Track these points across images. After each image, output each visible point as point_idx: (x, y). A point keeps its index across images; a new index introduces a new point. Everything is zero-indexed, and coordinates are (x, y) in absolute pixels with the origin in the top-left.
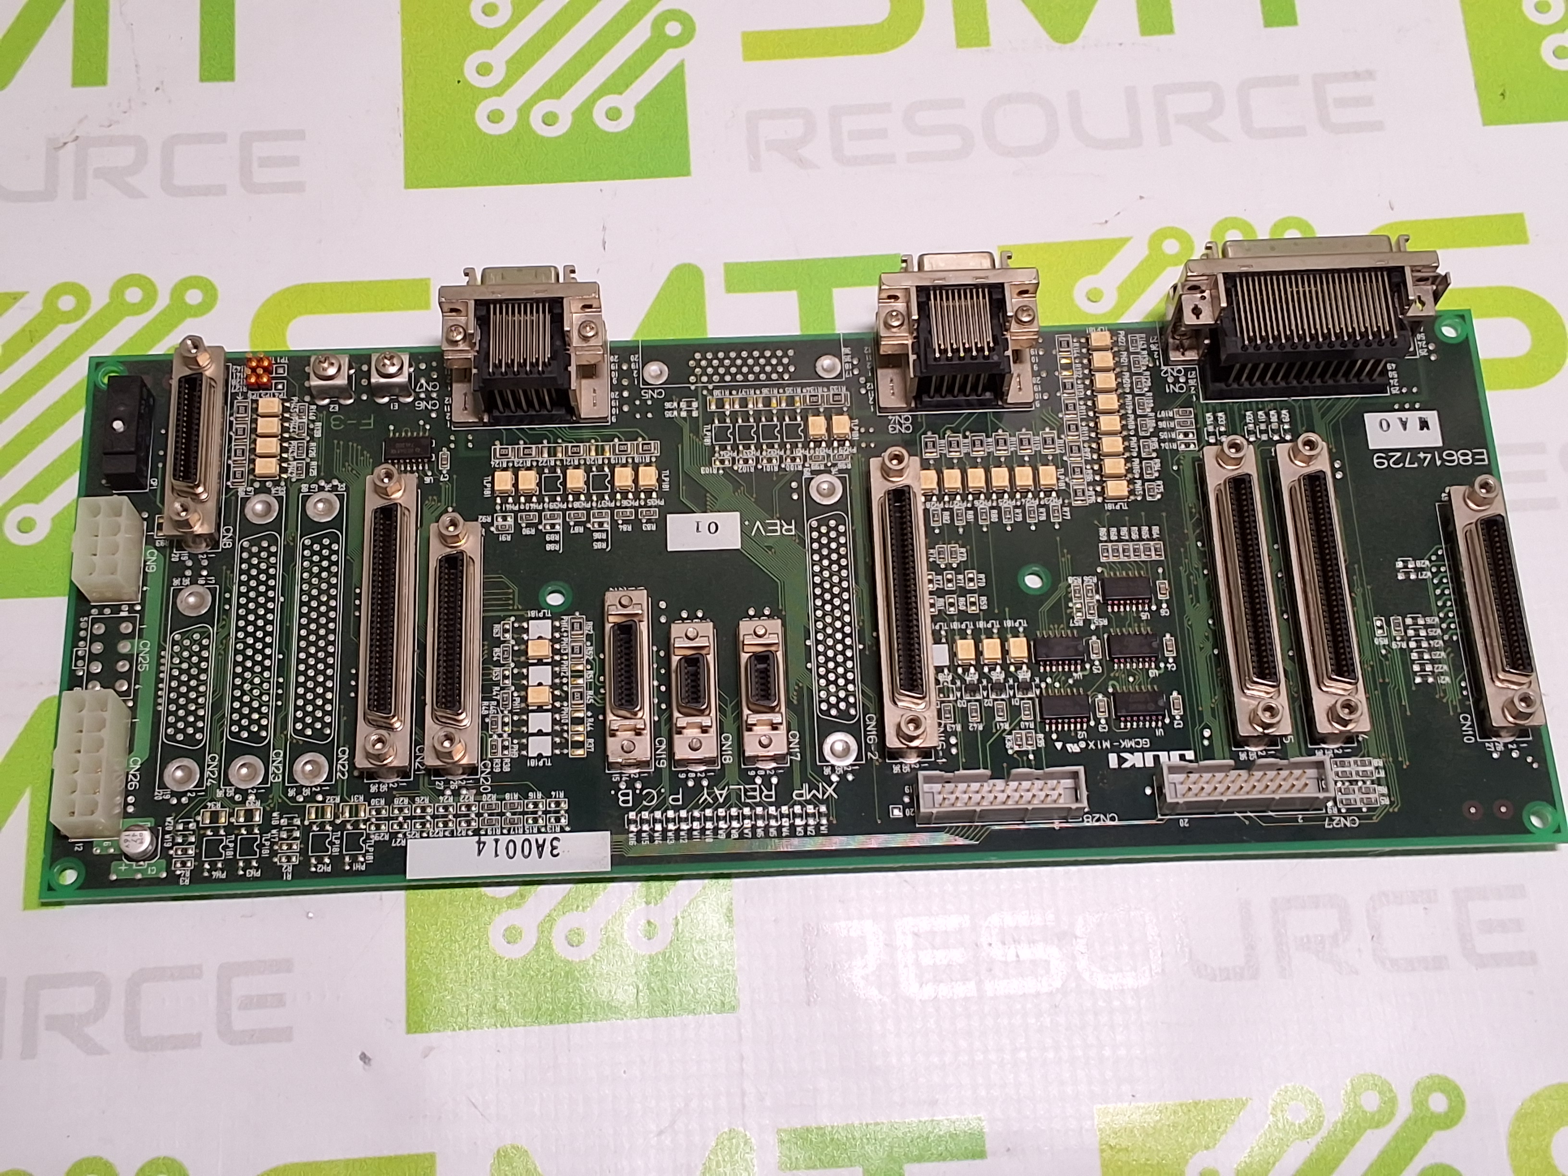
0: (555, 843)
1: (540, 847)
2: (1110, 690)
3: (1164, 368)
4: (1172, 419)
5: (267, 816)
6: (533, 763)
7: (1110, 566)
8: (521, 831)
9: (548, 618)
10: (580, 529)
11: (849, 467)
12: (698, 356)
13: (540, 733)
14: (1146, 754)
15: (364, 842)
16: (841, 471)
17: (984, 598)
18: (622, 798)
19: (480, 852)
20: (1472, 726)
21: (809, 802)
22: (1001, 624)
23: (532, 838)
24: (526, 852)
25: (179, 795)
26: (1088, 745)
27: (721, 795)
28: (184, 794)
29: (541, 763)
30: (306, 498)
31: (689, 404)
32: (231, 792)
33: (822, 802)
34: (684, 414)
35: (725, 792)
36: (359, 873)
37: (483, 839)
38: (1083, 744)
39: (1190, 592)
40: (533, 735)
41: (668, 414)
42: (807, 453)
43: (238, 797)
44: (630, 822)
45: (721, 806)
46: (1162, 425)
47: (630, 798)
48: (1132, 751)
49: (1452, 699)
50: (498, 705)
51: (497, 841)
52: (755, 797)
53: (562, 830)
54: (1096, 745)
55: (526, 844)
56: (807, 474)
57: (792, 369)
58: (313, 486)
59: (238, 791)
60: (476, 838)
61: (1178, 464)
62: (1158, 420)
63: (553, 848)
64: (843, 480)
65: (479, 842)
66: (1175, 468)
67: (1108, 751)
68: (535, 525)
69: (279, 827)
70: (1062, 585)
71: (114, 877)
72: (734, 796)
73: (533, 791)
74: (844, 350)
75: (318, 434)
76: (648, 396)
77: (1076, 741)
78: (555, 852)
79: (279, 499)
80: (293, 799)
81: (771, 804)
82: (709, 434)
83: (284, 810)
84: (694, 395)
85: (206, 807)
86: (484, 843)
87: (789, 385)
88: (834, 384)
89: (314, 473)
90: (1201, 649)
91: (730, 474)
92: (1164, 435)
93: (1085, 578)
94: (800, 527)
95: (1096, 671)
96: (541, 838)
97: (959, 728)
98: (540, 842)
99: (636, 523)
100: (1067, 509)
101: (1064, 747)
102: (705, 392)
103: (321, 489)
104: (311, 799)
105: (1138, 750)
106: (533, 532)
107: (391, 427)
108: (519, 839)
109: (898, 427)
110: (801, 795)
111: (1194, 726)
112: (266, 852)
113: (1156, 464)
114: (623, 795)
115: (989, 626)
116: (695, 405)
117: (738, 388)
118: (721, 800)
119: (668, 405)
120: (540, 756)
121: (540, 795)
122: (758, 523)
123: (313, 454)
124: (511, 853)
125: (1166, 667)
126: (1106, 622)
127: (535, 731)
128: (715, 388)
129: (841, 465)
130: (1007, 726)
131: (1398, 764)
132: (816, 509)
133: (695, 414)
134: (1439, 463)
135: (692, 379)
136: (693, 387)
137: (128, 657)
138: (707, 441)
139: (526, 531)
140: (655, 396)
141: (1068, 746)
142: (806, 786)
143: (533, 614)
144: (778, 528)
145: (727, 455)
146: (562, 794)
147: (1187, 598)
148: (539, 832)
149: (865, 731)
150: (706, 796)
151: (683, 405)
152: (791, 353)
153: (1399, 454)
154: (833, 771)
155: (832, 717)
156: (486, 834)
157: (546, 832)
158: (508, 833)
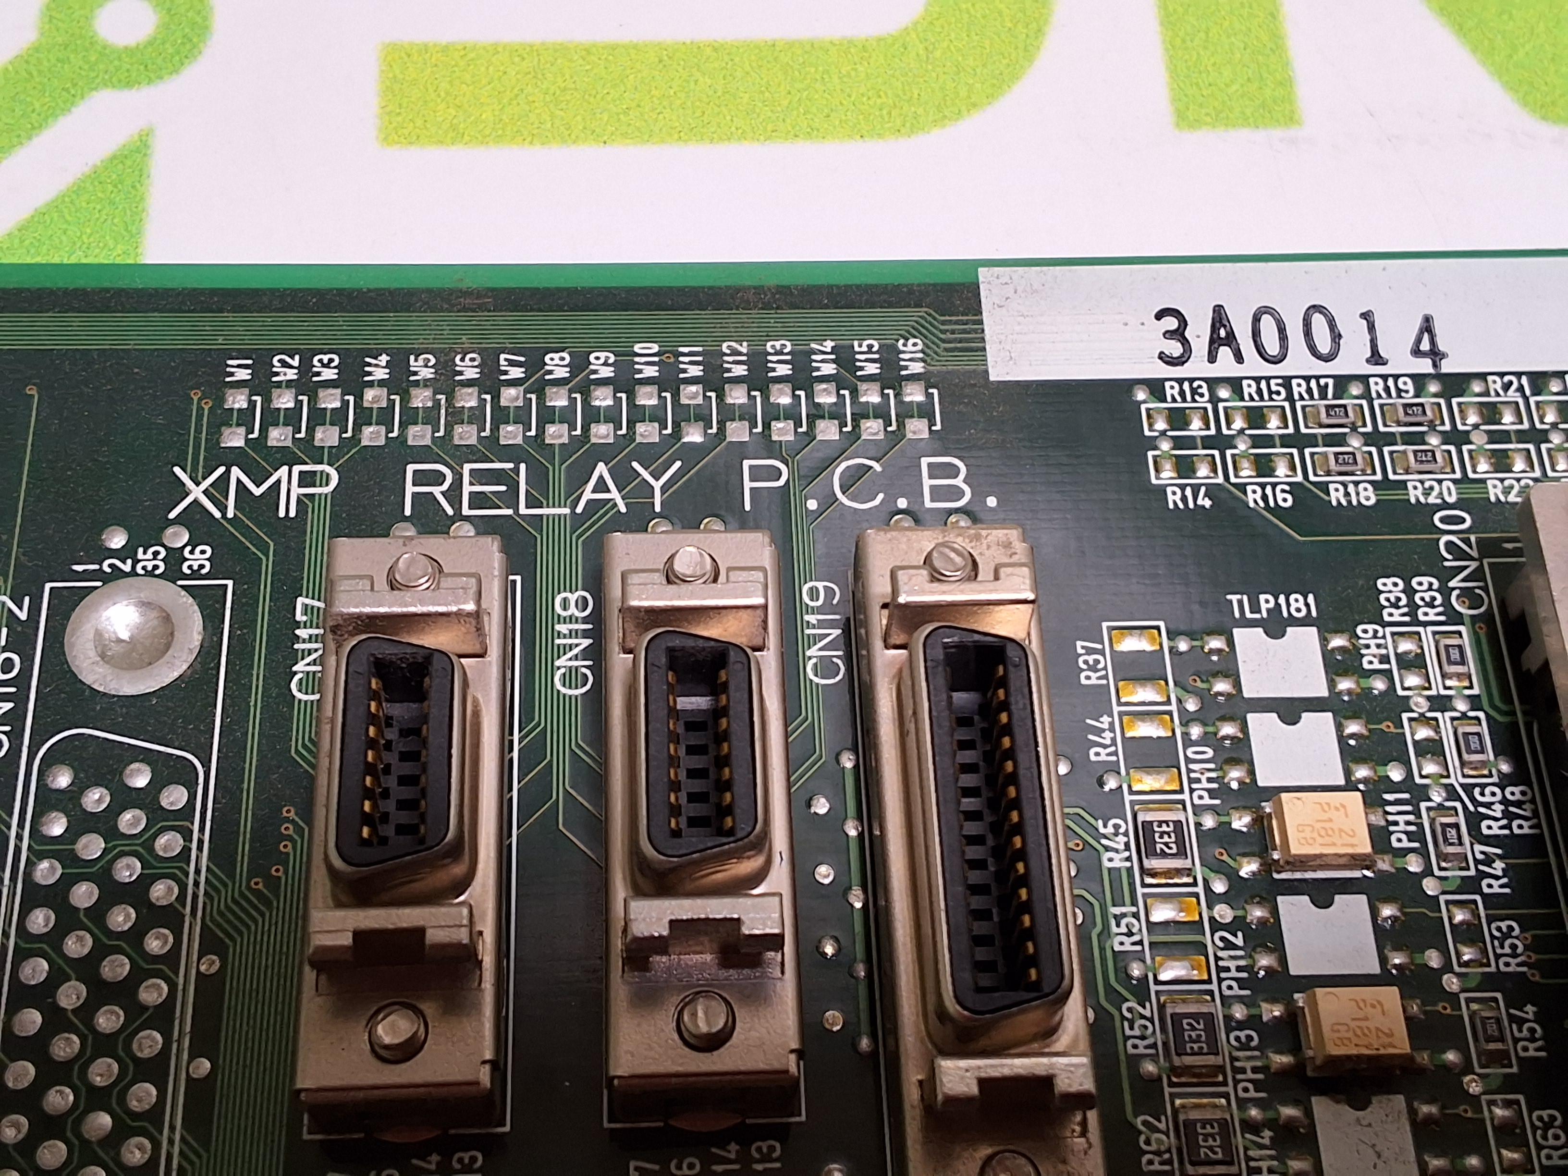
0: (1175, 349)
1: (1222, 337)
6: (1297, 604)
8: (1298, 388)
13: (1288, 710)
18: (960, 482)
19: (1427, 327)
21: (288, 458)
23: (1254, 366)
24: (1268, 324)
27: (601, 486)
29: (1266, 601)
33: (235, 457)
35: (588, 494)
37: (1425, 366)
44: (925, 411)
45: (602, 453)
47: (929, 484)
50: (1474, 820)
51: (1376, 358)
52: (478, 477)
53: (1156, 387)
55: (1272, 347)
60: (1447, 367)
63: (1179, 334)
65: (1436, 355)
72: (559, 474)
73: (1277, 510)
78: (1171, 323)
81: (423, 454)
86: (1417, 352)
96: (1227, 366)
98: (1225, 352)
108: (1300, 362)
110: (306, 479)
114: (955, 493)
118: (601, 469)
120: (1274, 627)
121: (1253, 497)
124: (1319, 322)
127: (1307, 718)
142: (286, 507)
146: (1173, 498)
148: (1235, 384)
149: (20, 699)
150: (657, 485)
154: (175, 557)
155: (146, 756)
156: (1419, 380)
157: (1213, 383)
158: (1342, 382)
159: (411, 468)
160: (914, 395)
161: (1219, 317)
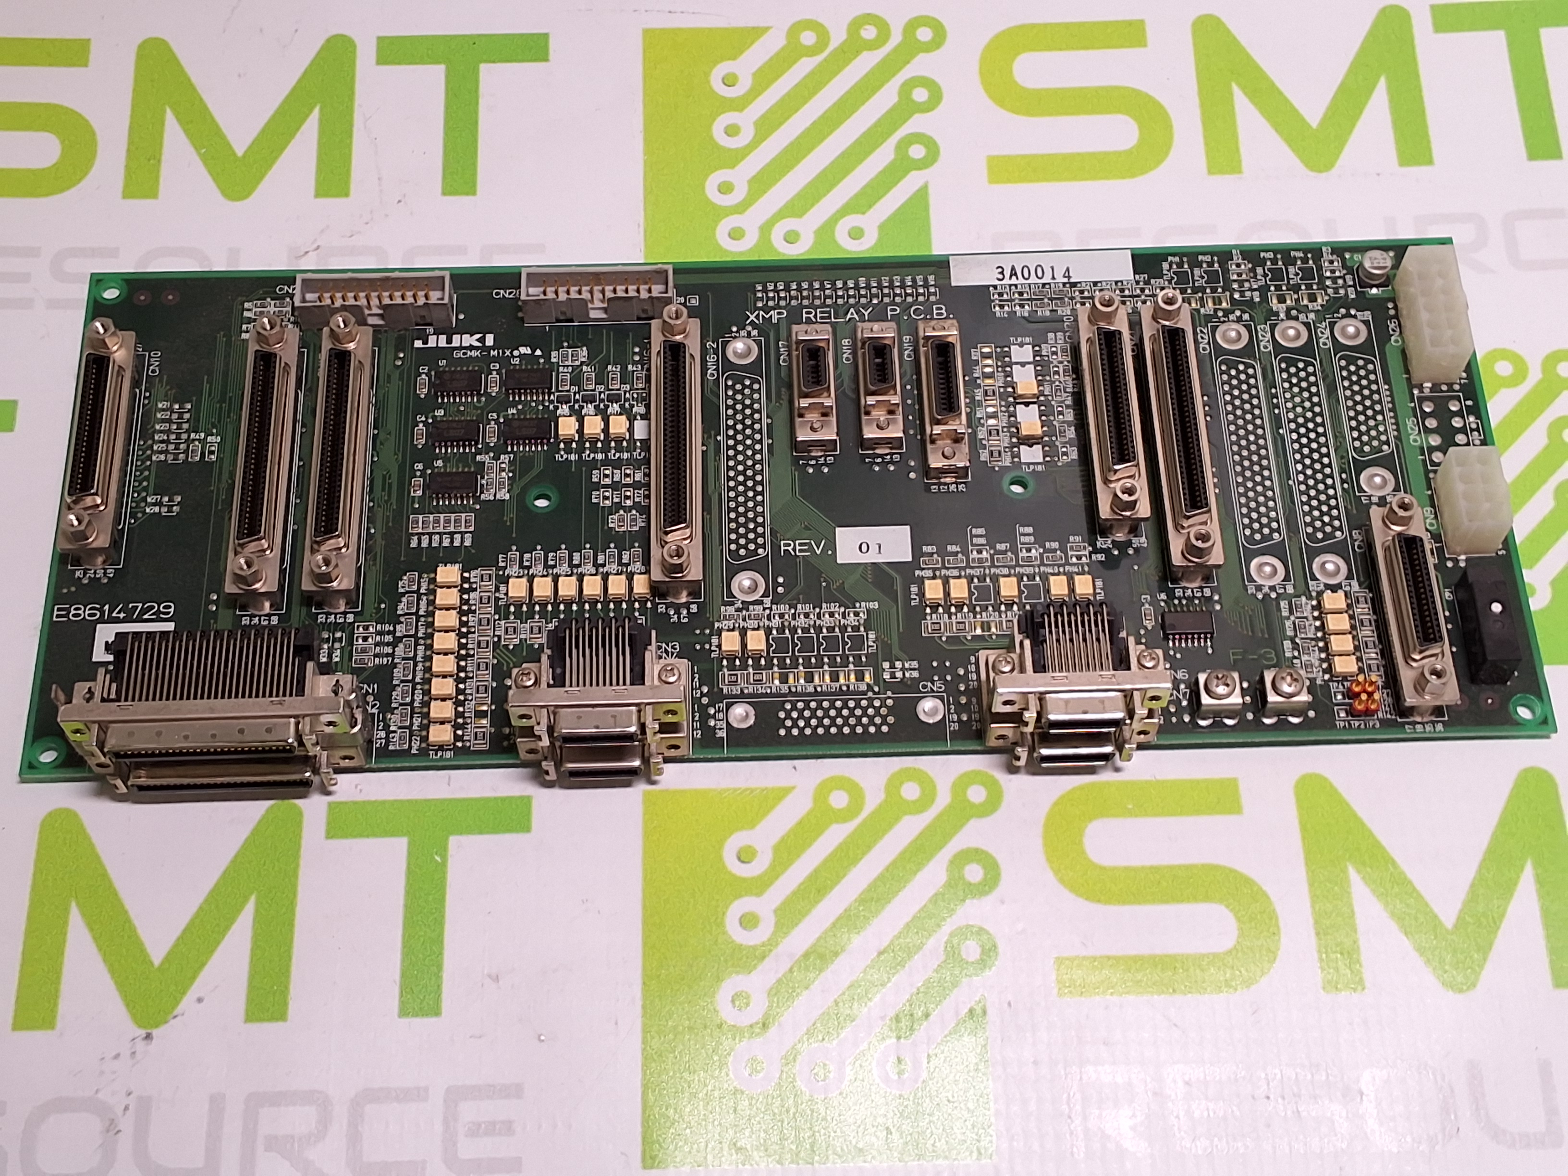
0: (1001, 276)
1: (1013, 273)
2: (483, 399)
3: (375, 711)
4: (376, 656)
5: (1264, 299)
6: (1027, 340)
7: (465, 509)
8: (1032, 286)
9: (1025, 464)
10: (1001, 547)
11: (723, 608)
12: (885, 729)
13: (1023, 364)
14: (458, 345)
15: (1173, 278)
16: (732, 604)
17: (595, 480)
18: (943, 311)
19: (1068, 270)
20: (149, 365)
21: (773, 308)
22: (580, 457)
23: (1021, 280)
24: (1026, 270)
25: (1348, 315)
26: (511, 353)
27: (852, 314)
28: (1344, 317)
29: (1019, 339)
30: (1287, 578)
31: (893, 676)
32: (1302, 317)
33: (760, 309)
34: (898, 664)
35: (849, 316)
36: (1174, 255)
37: (1066, 280)
38: (516, 353)
39: (390, 485)
40: (1029, 363)
41: (915, 664)
42: (767, 623)
43: (1294, 313)
44: (935, 294)
45: (852, 306)
46: (389, 650)
47: (935, 312)
48: (471, 348)
49: (160, 389)
50: (1065, 388)
51: (1053, 278)
52: (821, 312)
53: (995, 287)
54: (504, 353)
55: (1026, 275)
56: (767, 601)
57: (782, 715)
58: (1282, 591)
59: (1296, 318)
60: (1072, 280)
61: (378, 609)
62: (392, 655)
63: (1002, 273)
64: (731, 595)
65: (1069, 277)
66: (383, 606)
67: (493, 348)
68: (1046, 551)
69: (1251, 290)
70: (516, 490)
71: (1392, 254)
72: (841, 312)
73: (1024, 318)
74: (722, 734)
75: (1287, 644)
76: (938, 684)
77: (520, 356)
78: (1000, 270)
79: (1313, 578)
80: (1243, 312)
81: (806, 307)
82: (871, 643)
83: (1250, 303)
84: (887, 686)
85: (1322, 306)
86: (1064, 276)
87: (784, 695)
88: (736, 696)
89: (1284, 604)
90: (389, 434)
91: (848, 602)
92: (389, 638)
93: (492, 498)
94: (776, 547)
95: (495, 414)
96: (1014, 281)
97: (630, 367)
98: (1014, 278)
99: (942, 553)
100: (501, 564)
101: (534, 351)
102: (876, 689)
103: (1273, 588)
104: (1227, 313)
105: (465, 348)
106: (1047, 545)
107: (1210, 651)
108: (1033, 279)
109: (669, 650)
110: (779, 313)
111: (410, 369)
112: (1259, 270)
113: (402, 608)
114: (942, 314)
115: (592, 455)
116: (887, 676)
117: (840, 692)
118: (852, 310)
119: (916, 674)
120: (1021, 345)
121: (1018, 314)
122: (818, 552)
123: (1288, 624)
124: (1039, 269)
125: (427, 418)
126: (478, 458)
127: (1027, 366)
128: (864, 693)
129: (731, 610)
130: (585, 368)
131: (228, 336)
132: (759, 566)
133: (886, 665)
134: (107, 607)
135: (890, 702)
136: (889, 693)
137: (1428, 431)
138: (872, 636)
139: (1055, 545)
140: (929, 684)
141: (529, 351)
142: (775, 321)
143: (1040, 468)
144: (798, 548)
145: (851, 619)
146: (998, 315)
147: (394, 480)
148: (1016, 286)
150: (866, 314)
151: (899, 675)
152: (782, 732)
153: (146, 617)
154: (749, 333)
155: (749, 378)
156: (1064, 284)
157: (1010, 286)
158: (1044, 285)
159: (804, 311)
160: (932, 290)
161: (1013, 268)
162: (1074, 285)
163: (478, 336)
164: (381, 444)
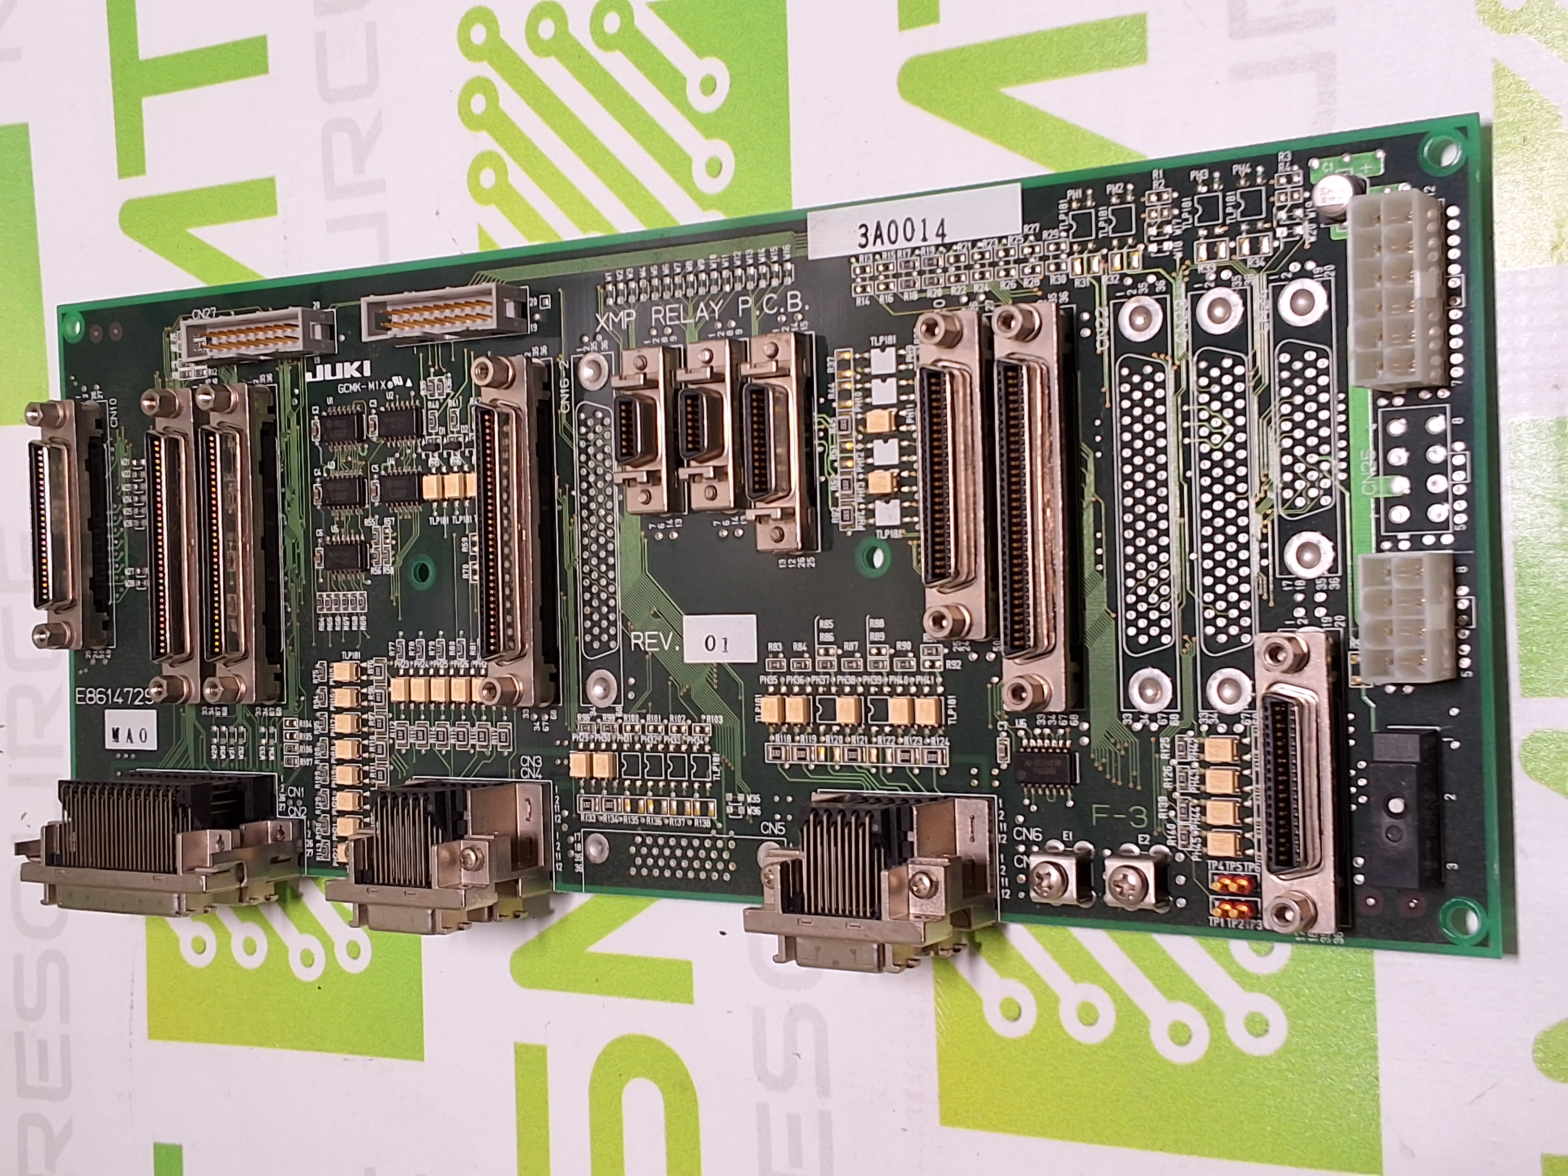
0: (863, 241)
1: (878, 236)
2: (366, 446)
3: (304, 817)
4: (301, 756)
5: (1189, 253)
6: (890, 339)
7: (359, 585)
8: (899, 253)
9: (879, 528)
10: (849, 646)
11: (579, 716)
12: (727, 877)
13: (884, 378)
14: (341, 377)
15: (1071, 226)
16: (587, 710)
17: (464, 550)
18: (798, 301)
19: (942, 224)
20: (110, 415)
21: (623, 308)
22: (451, 520)
23: (888, 246)
24: (892, 228)
25: (1304, 274)
26: (386, 385)
27: (702, 311)
28: (1296, 276)
29: (881, 339)
30: (1172, 705)
31: (735, 813)
32: (1237, 281)
33: (610, 309)
34: (741, 797)
35: (699, 314)
36: (1074, 186)
37: (939, 241)
38: (390, 385)
39: (299, 554)
40: (891, 376)
41: (757, 798)
42: (619, 737)
43: (1226, 275)
44: (790, 273)
45: (702, 298)
46: (309, 749)
47: (790, 302)
48: (353, 380)
49: (122, 443)
51: (924, 239)
53: (857, 257)
54: (380, 385)
55: (893, 237)
56: (619, 708)
57: (633, 850)
58: (1164, 722)
59: (1228, 284)
60: (947, 240)
61: (299, 701)
62: (312, 755)
63: (865, 235)
64: (586, 700)
65: (943, 235)
66: (303, 698)
67: (370, 379)
68: (898, 654)
69: (1173, 238)
70: (400, 562)
71: (1380, 154)
72: (691, 307)
73: (888, 304)
74: (580, 868)
75: (1163, 801)
76: (778, 824)
77: (394, 388)
78: (863, 230)
79: (1207, 705)
80: (1159, 277)
81: (656, 303)
82: (715, 769)
83: (1167, 263)
84: (732, 824)
85: (1267, 259)
86: (938, 235)
87: (634, 827)
88: (590, 825)
89: (1164, 742)
90: (294, 493)
91: (695, 714)
92: (309, 736)
93: (379, 572)
94: (626, 639)
95: (377, 466)
96: (879, 247)
98: (879, 241)
99: (789, 654)
100: (391, 654)
101: (404, 382)
102: (719, 825)
103: (1153, 718)
104: (1139, 279)
105: (347, 380)
106: (899, 645)
107: (1070, 803)
108: (901, 243)
109: (534, 764)
110: (628, 315)
111: (304, 408)
112: (1186, 204)
113: (317, 704)
114: (797, 305)
115: (461, 518)
116: (730, 810)
117: (687, 828)
118: (702, 305)
119: (757, 811)
120: (883, 348)
121: (881, 300)
122: (666, 648)
123: (1167, 771)
124: (909, 224)
125: (322, 472)
126: (366, 522)
127: (889, 380)
128: (708, 830)
129: (586, 718)
130: (451, 403)
131: (162, 376)
132: (611, 664)
133: (729, 796)
134: (109, 692)
135: (732, 845)
136: (732, 833)
137: (1391, 470)
138: (716, 759)
139: (907, 645)
140: (770, 825)
141: (400, 383)
142: (624, 326)
143: (897, 534)
144: (647, 641)
145: (696, 740)
146: (858, 302)
147: (301, 550)
148: (880, 254)
149: (570, 393)
150: (716, 309)
151: (741, 810)
152: (633, 871)
153: (136, 703)
154: (599, 345)
155: (602, 410)
156: (937, 247)
157: (874, 254)
158: (914, 249)
159: (654, 309)
160: (789, 266)
161: (878, 227)
162: (949, 247)
163: (357, 364)
164: (289, 505)
